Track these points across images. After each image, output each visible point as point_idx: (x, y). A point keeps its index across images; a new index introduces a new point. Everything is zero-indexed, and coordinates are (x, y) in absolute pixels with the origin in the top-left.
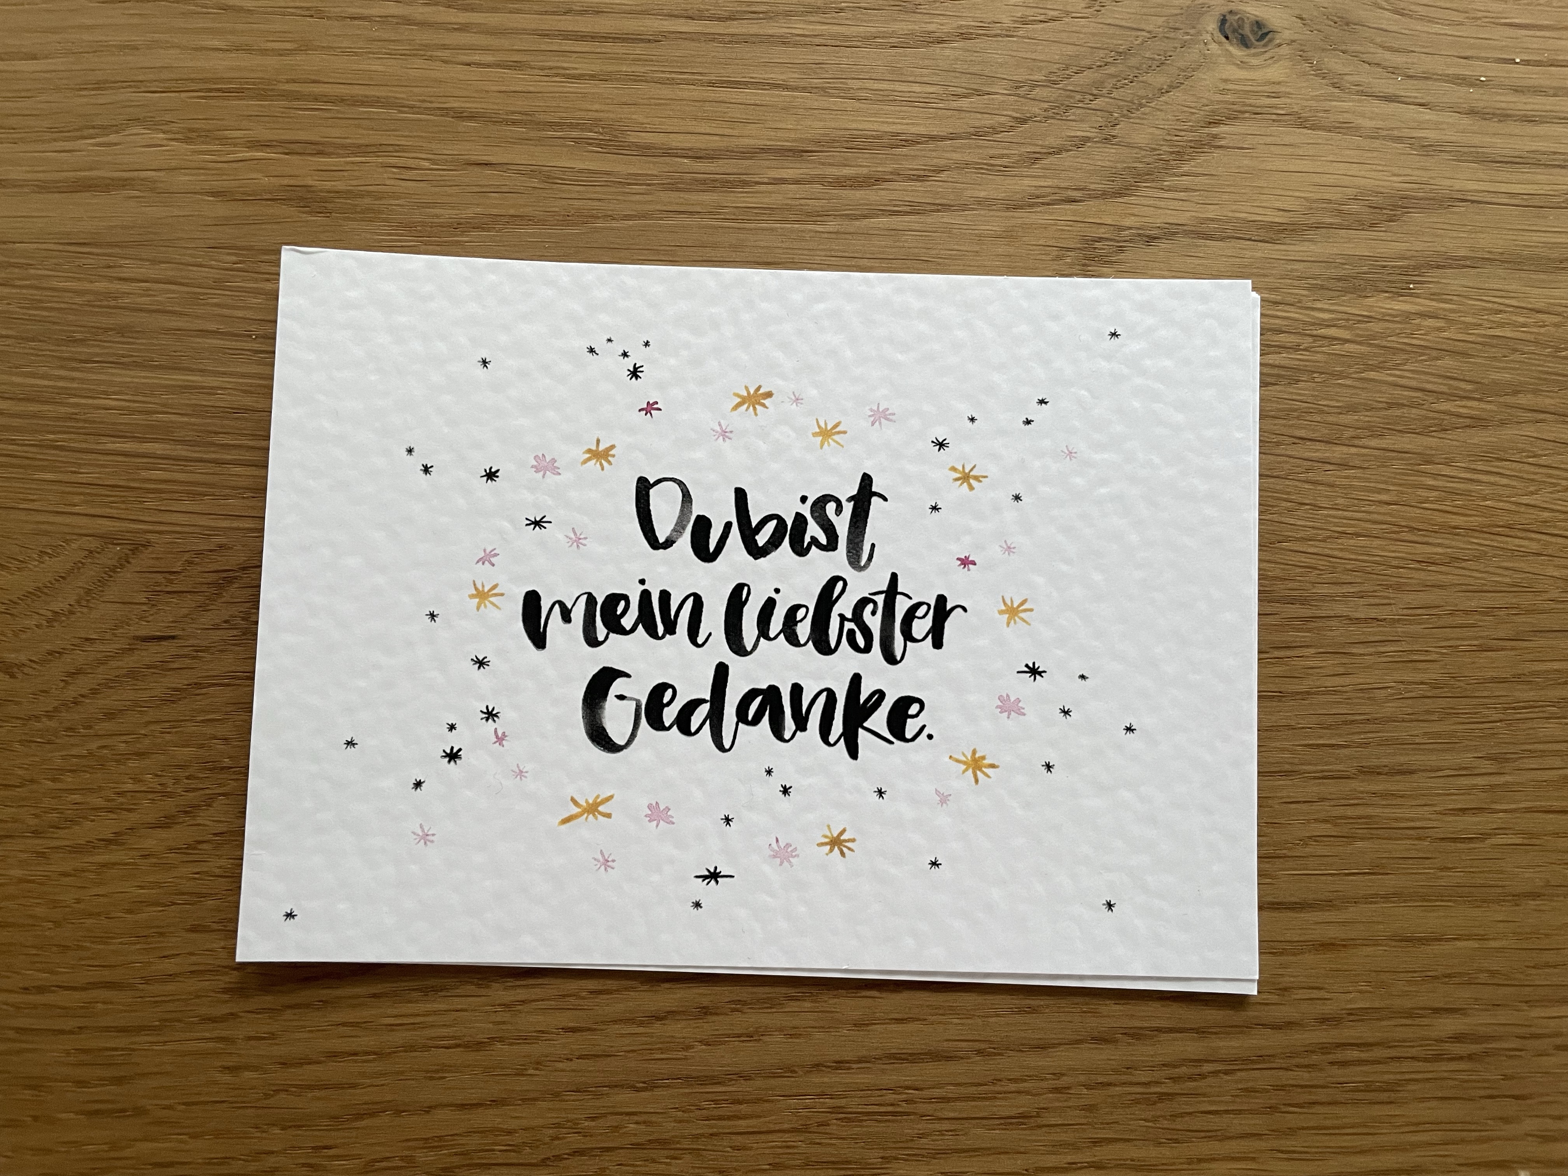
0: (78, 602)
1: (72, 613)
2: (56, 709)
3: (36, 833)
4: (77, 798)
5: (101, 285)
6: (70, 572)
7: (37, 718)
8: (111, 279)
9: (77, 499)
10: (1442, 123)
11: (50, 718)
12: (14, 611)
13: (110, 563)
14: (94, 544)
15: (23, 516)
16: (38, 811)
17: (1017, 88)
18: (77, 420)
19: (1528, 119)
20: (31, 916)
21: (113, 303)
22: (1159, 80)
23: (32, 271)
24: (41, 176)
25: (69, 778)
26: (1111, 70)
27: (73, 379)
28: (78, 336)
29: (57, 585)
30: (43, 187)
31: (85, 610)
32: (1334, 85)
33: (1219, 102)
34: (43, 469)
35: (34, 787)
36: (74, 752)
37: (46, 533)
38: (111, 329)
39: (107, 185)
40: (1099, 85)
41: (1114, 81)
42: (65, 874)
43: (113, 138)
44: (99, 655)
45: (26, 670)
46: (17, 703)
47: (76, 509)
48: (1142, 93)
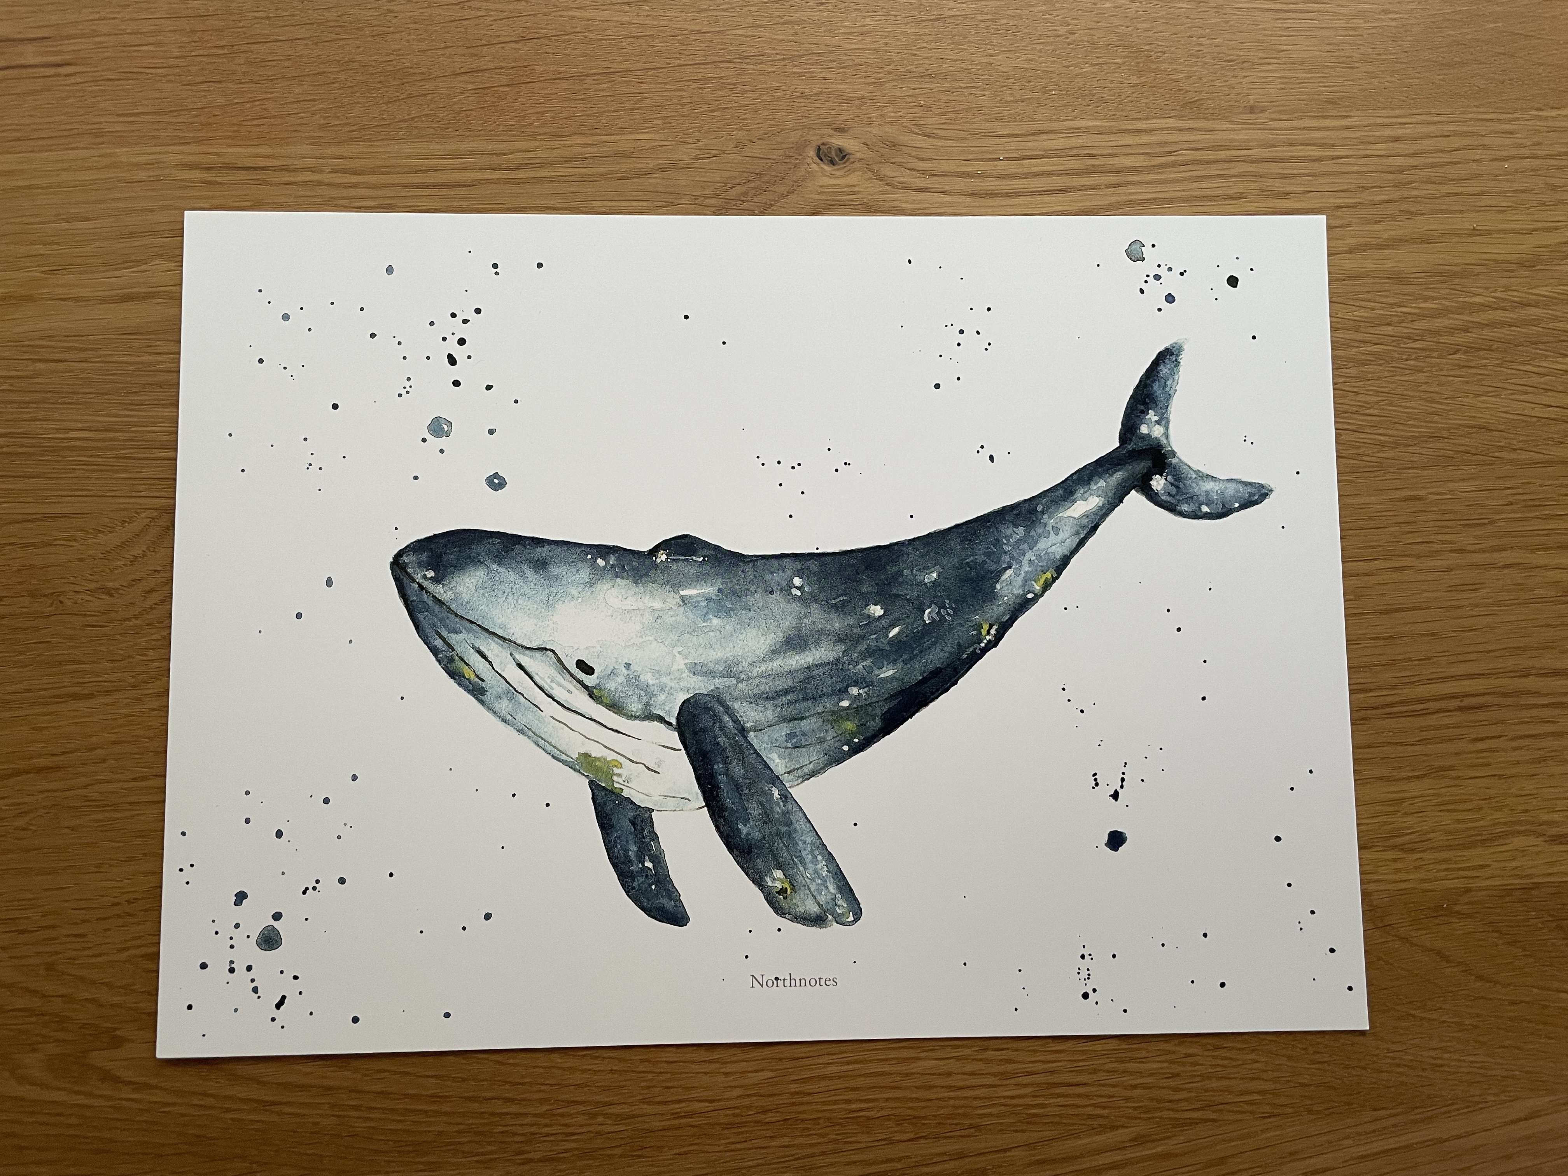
0: (148, 548)
1: (144, 555)
2: (140, 613)
3: (134, 687)
4: (157, 664)
5: (145, 358)
6: (142, 531)
7: (128, 619)
8: (151, 354)
9: (142, 488)
10: (954, 202)
11: (136, 618)
12: (109, 557)
13: (166, 524)
14: (155, 514)
15: (110, 500)
16: (134, 674)
17: (696, 199)
18: (138, 441)
19: (1008, 195)
20: (136, 736)
21: (153, 368)
22: (782, 189)
23: (101, 352)
24: (100, 294)
25: (151, 653)
26: (752, 185)
27: (133, 416)
28: (134, 390)
29: (134, 540)
30: (104, 301)
31: (153, 553)
32: (887, 184)
33: (818, 200)
34: (117, 471)
35: (131, 660)
36: (154, 637)
37: (126, 509)
38: (154, 384)
39: (143, 297)
40: (745, 194)
41: (753, 191)
42: (154, 710)
43: (143, 267)
44: (163, 580)
45: (121, 591)
46: (116, 612)
47: (142, 494)
48: (771, 197)
